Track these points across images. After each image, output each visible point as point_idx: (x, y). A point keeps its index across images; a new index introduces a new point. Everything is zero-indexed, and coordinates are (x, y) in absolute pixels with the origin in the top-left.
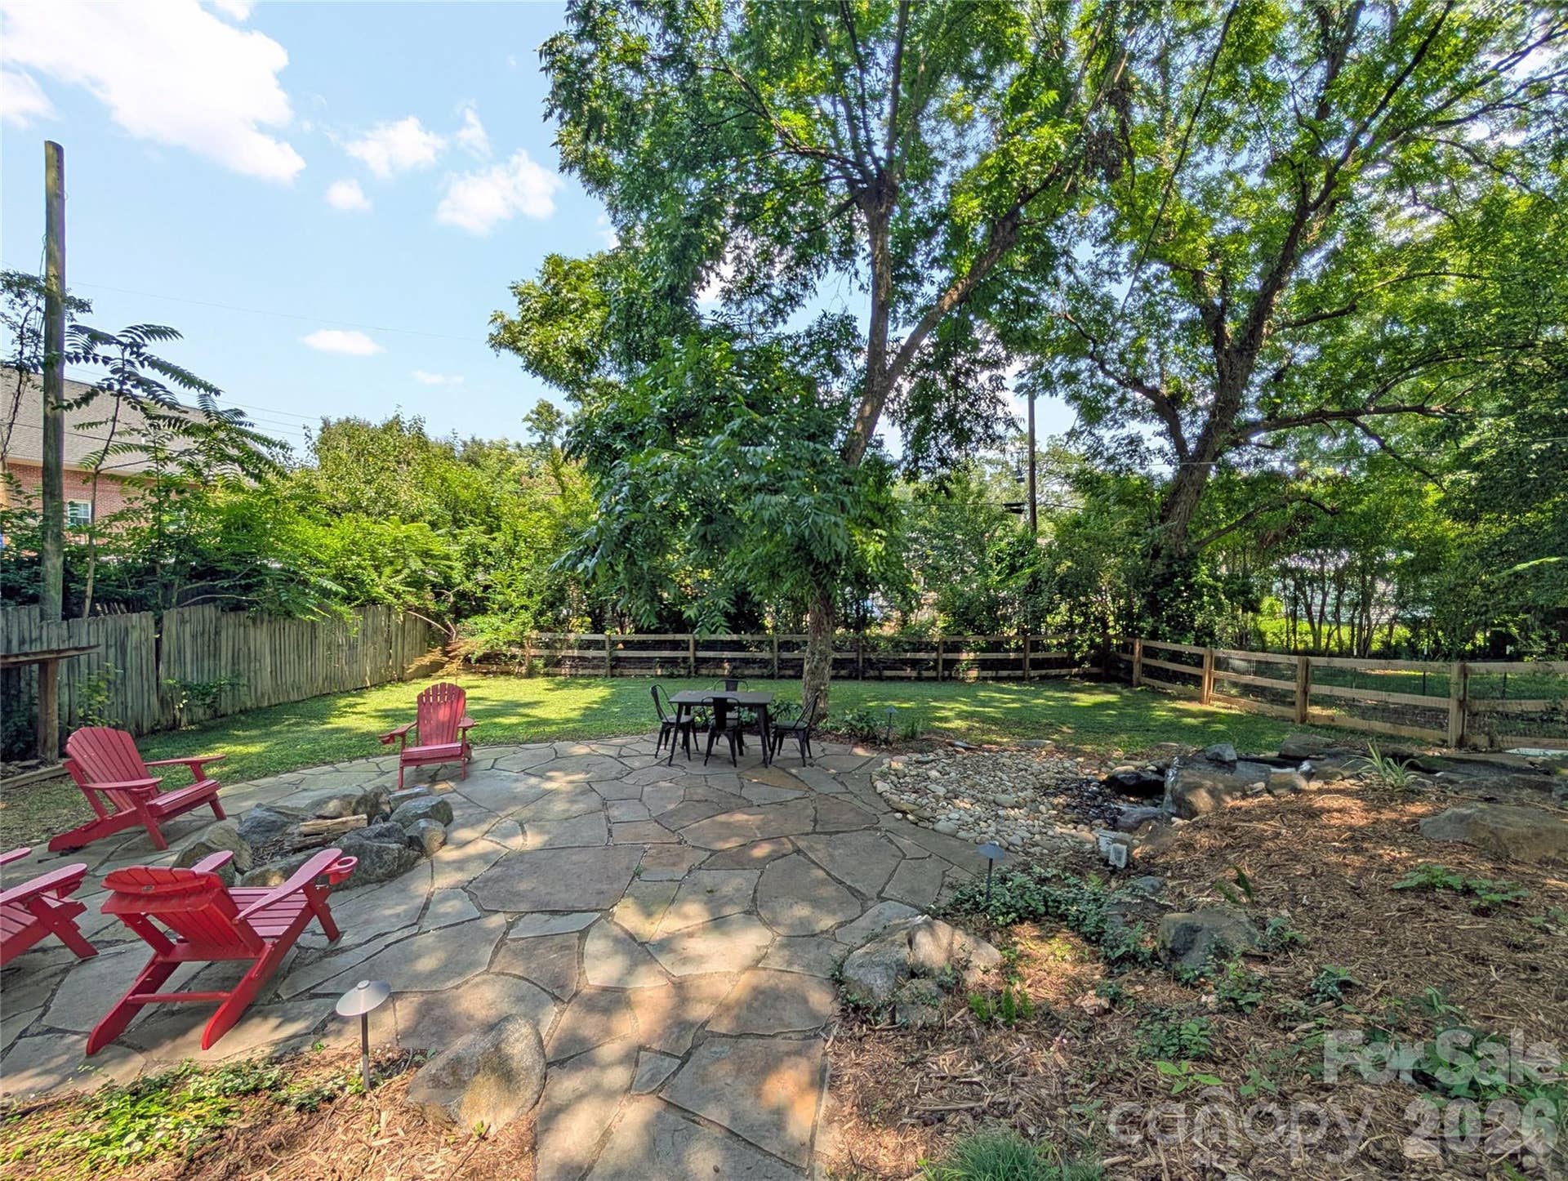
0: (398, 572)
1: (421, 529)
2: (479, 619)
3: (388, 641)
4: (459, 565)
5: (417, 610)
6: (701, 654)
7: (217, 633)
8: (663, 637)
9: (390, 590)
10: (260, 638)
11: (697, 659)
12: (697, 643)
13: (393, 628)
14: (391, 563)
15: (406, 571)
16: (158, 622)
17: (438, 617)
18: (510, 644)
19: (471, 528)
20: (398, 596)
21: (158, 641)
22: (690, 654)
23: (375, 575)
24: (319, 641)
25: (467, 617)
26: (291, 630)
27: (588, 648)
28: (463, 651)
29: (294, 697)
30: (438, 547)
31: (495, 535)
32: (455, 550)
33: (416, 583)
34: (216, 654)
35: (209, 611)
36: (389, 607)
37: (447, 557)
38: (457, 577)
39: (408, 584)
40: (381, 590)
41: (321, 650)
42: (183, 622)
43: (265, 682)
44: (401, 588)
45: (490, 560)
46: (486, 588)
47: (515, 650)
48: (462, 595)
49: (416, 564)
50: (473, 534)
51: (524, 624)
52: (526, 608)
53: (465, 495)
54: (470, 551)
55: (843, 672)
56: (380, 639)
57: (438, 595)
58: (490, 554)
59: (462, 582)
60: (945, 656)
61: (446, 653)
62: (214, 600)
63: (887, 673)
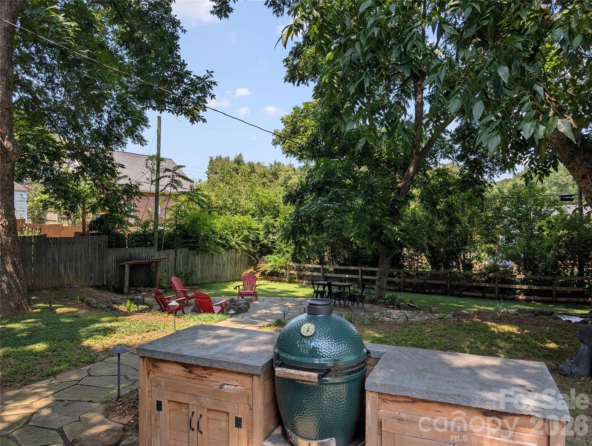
0: (239, 236)
1: (248, 218)
2: (269, 256)
3: (236, 264)
4: (262, 233)
5: (246, 251)
6: (365, 277)
7: (188, 257)
8: (347, 268)
9: (237, 243)
10: (198, 259)
11: (363, 280)
12: (362, 271)
13: (237, 258)
14: (237, 232)
15: (242, 236)
16: (176, 252)
17: (254, 255)
18: (281, 267)
19: (267, 217)
20: (239, 246)
21: (176, 258)
22: (359, 277)
23: (232, 237)
24: (214, 262)
25: (265, 255)
26: (207, 256)
27: (314, 271)
28: (262, 269)
29: (206, 281)
30: (255, 225)
31: (277, 219)
32: (261, 226)
33: (246, 240)
34: (187, 264)
35: (186, 250)
36: (236, 250)
37: (258, 230)
38: (261, 237)
39: (243, 241)
40: (234, 243)
41: (214, 265)
42: (181, 253)
43: (199, 276)
44: (240, 242)
45: (274, 230)
46: (273, 242)
47: (284, 271)
48: (263, 246)
49: (246, 233)
50: (268, 219)
51: (288, 259)
52: (288, 252)
53: (265, 201)
54: (267, 226)
55: (439, 291)
56: (233, 263)
57: (253, 245)
58: (275, 227)
59: (263, 240)
60: (500, 286)
61: (255, 269)
62: (188, 246)
63: (464, 293)
